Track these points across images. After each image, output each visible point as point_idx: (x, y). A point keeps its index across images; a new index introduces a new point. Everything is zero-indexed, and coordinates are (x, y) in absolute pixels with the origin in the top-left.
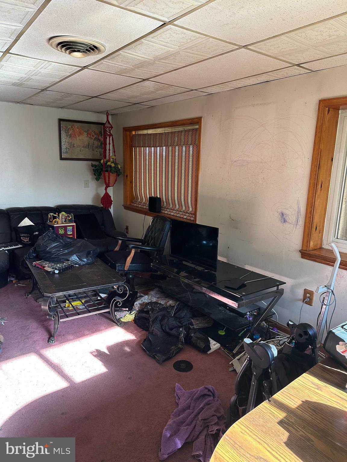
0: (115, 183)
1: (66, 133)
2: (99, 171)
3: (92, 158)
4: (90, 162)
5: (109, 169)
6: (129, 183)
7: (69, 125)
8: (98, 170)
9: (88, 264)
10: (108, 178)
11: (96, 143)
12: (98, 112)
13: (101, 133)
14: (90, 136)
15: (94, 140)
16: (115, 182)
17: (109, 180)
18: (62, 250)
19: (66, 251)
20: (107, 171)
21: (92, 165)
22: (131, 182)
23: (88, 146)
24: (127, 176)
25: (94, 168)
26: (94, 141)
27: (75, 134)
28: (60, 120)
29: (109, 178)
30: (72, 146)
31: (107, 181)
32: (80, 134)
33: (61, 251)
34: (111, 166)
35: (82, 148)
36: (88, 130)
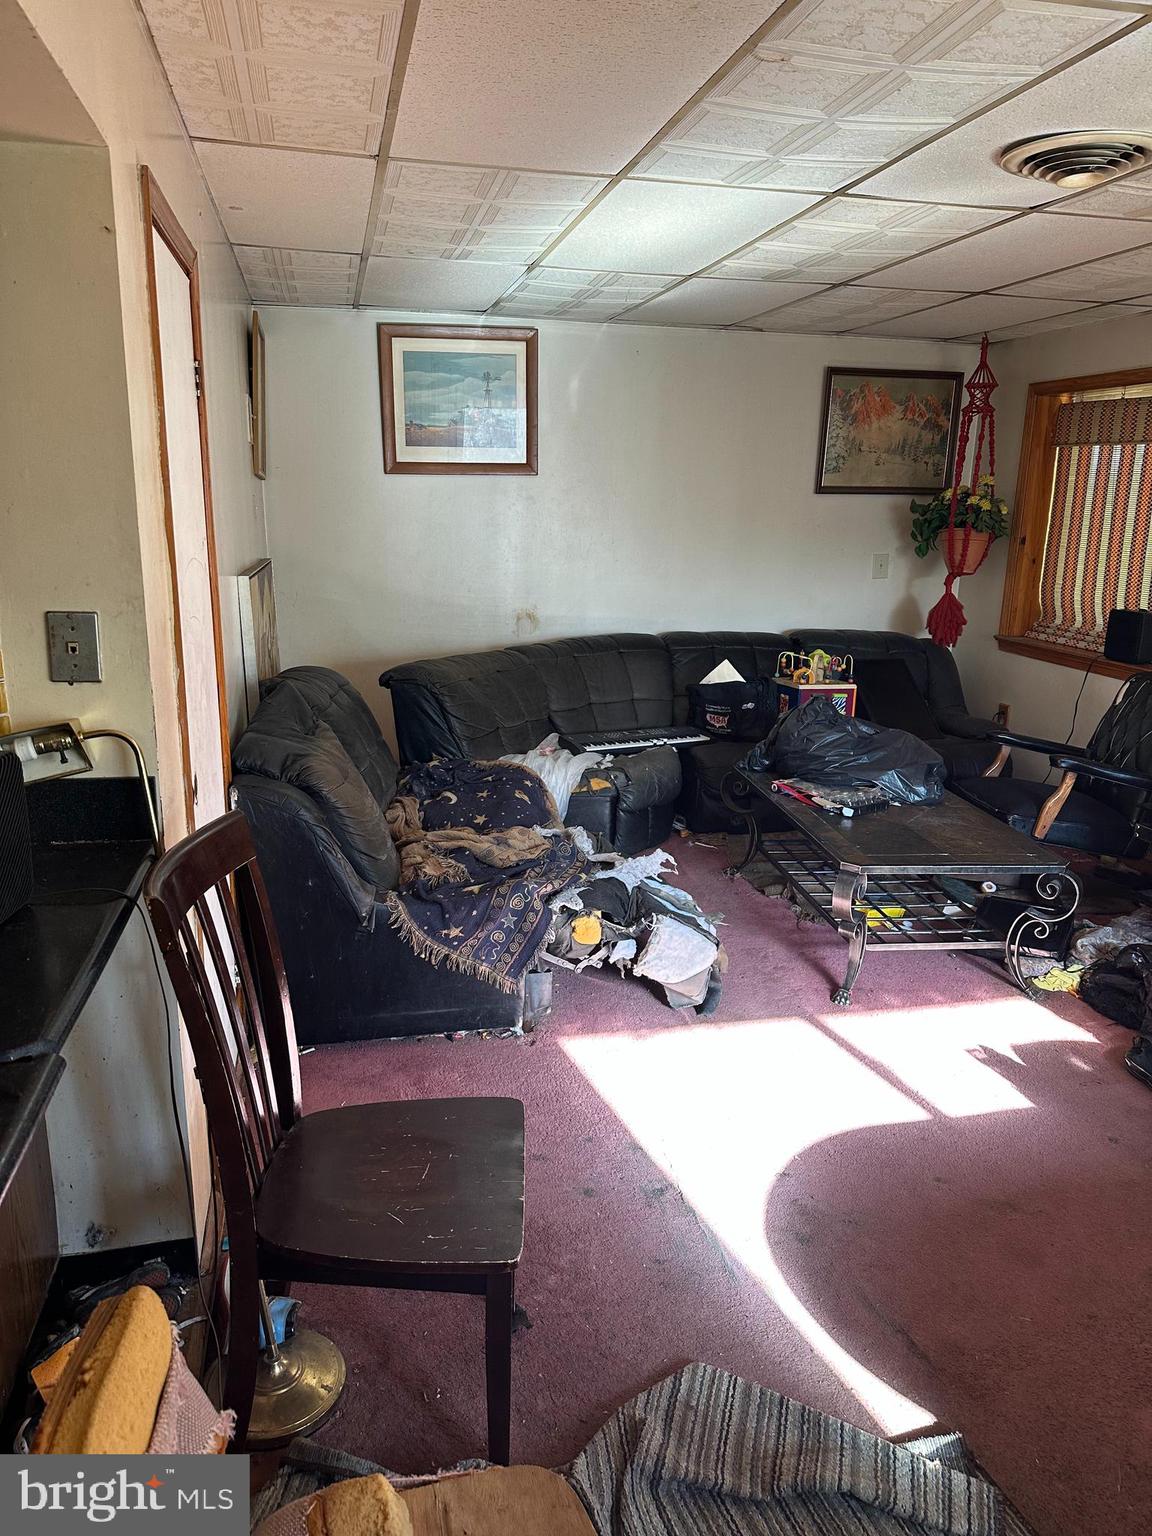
0: (980, 564)
1: (842, 410)
2: (935, 524)
3: (908, 486)
4: (904, 500)
5: (971, 519)
6: (1026, 562)
7: (854, 384)
8: (930, 523)
9: (927, 802)
10: (961, 548)
11: (928, 437)
12: (945, 340)
13: (946, 405)
14: (910, 417)
15: (924, 427)
16: (982, 560)
17: (964, 555)
18: (853, 756)
19: (865, 759)
20: (963, 524)
21: (914, 508)
22: (1036, 562)
23: (901, 449)
24: (1023, 541)
25: (917, 516)
26: (924, 433)
27: (867, 412)
28: (832, 372)
29: (965, 548)
30: (855, 447)
31: (958, 558)
32: (885, 409)
33: (850, 755)
34: (977, 510)
35: (884, 456)
36: (909, 399)
